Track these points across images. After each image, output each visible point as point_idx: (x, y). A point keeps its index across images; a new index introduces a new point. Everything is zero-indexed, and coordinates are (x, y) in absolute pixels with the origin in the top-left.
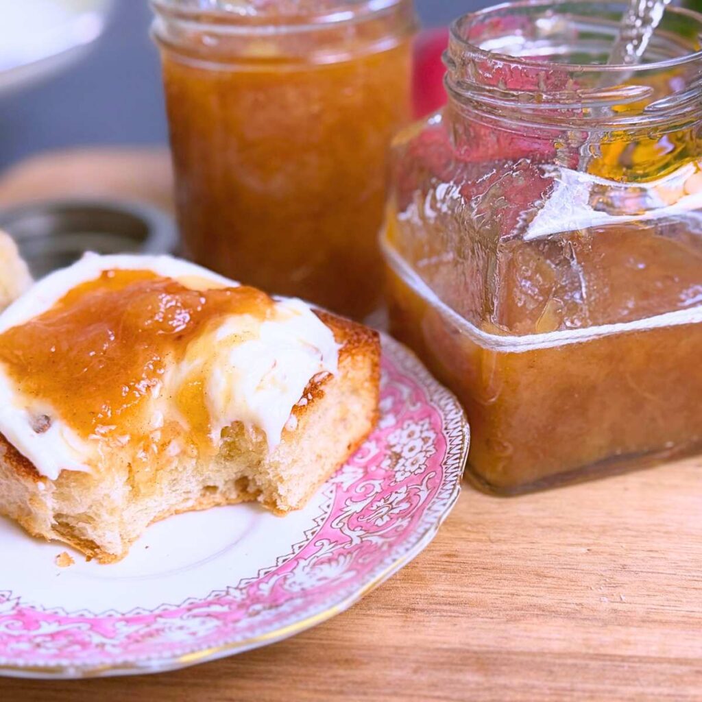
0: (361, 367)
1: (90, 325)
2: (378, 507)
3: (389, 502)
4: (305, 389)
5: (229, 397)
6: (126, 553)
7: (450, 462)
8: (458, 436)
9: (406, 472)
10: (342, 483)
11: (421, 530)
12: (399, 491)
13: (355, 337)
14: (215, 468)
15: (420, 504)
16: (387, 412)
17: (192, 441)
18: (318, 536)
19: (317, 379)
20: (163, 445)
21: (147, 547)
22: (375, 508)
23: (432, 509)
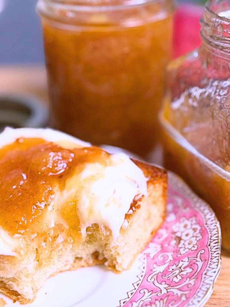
0: (158, 190)
1: (12, 170)
2: (173, 270)
3: (179, 267)
4: (131, 204)
5: (91, 211)
6: (35, 297)
7: (212, 244)
8: (214, 229)
9: (185, 248)
10: (149, 254)
11: (204, 288)
12: (184, 260)
13: (155, 174)
14: (83, 248)
15: (199, 270)
16: (170, 212)
17: (70, 235)
18: (141, 287)
19: (137, 199)
20: (54, 238)
21: (46, 293)
22: (171, 270)
23: (207, 274)
